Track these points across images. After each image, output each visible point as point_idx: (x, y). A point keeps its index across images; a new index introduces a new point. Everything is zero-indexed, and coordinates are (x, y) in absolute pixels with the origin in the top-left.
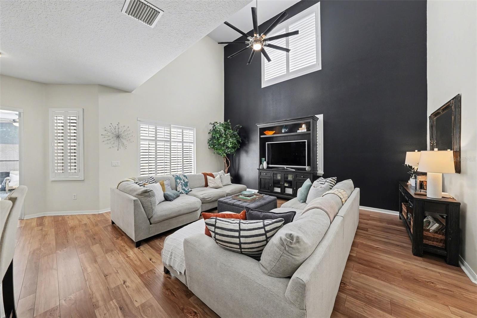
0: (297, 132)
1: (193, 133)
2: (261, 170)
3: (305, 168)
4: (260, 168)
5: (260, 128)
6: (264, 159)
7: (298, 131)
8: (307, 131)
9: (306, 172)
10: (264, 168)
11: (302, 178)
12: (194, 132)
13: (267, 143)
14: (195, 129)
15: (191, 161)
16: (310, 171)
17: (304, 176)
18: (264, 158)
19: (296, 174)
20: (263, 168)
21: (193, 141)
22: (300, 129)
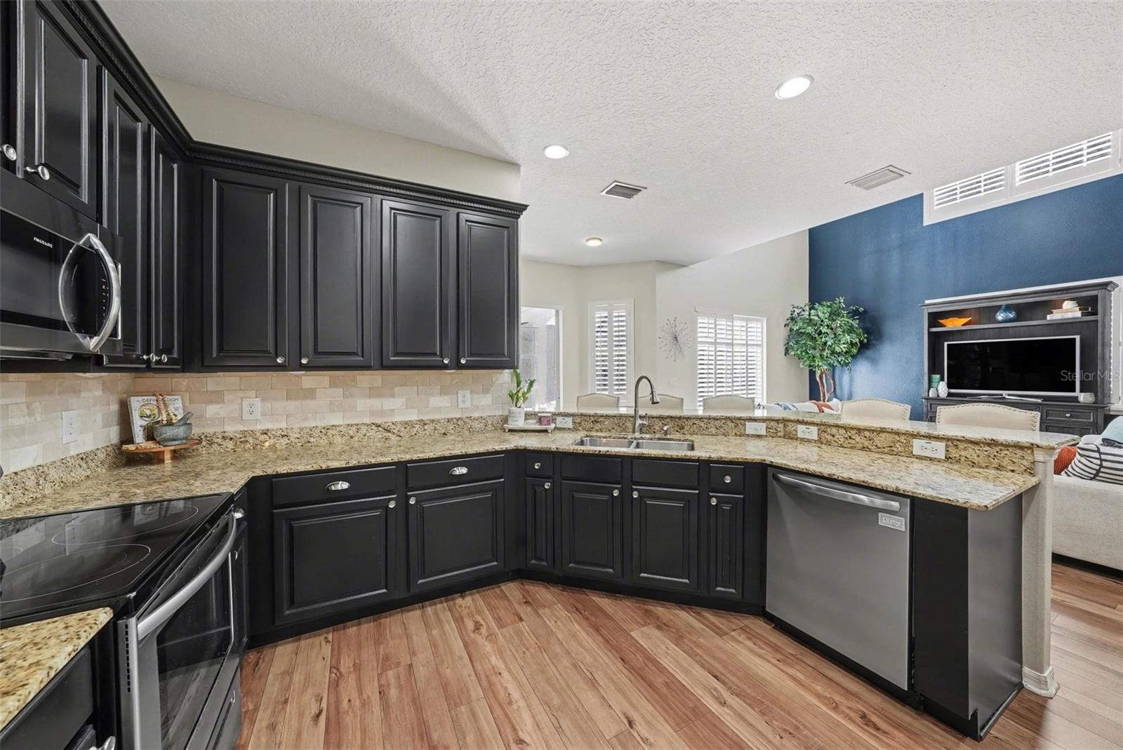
0: (1046, 319)
1: (759, 326)
2: (932, 399)
3: (1077, 398)
4: (930, 396)
5: (929, 313)
6: (938, 376)
7: (1049, 317)
8: (1082, 316)
9: (1078, 404)
10: (940, 395)
11: (1067, 417)
12: (762, 326)
13: (946, 344)
14: (765, 319)
15: (753, 381)
16: (1094, 403)
17: (1073, 414)
18: (938, 374)
19: (1049, 409)
20: (938, 396)
21: (760, 343)
22: (1054, 311)
